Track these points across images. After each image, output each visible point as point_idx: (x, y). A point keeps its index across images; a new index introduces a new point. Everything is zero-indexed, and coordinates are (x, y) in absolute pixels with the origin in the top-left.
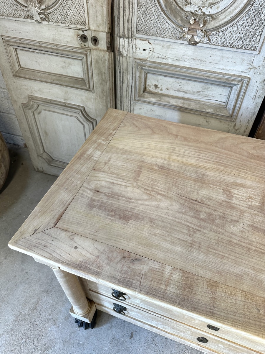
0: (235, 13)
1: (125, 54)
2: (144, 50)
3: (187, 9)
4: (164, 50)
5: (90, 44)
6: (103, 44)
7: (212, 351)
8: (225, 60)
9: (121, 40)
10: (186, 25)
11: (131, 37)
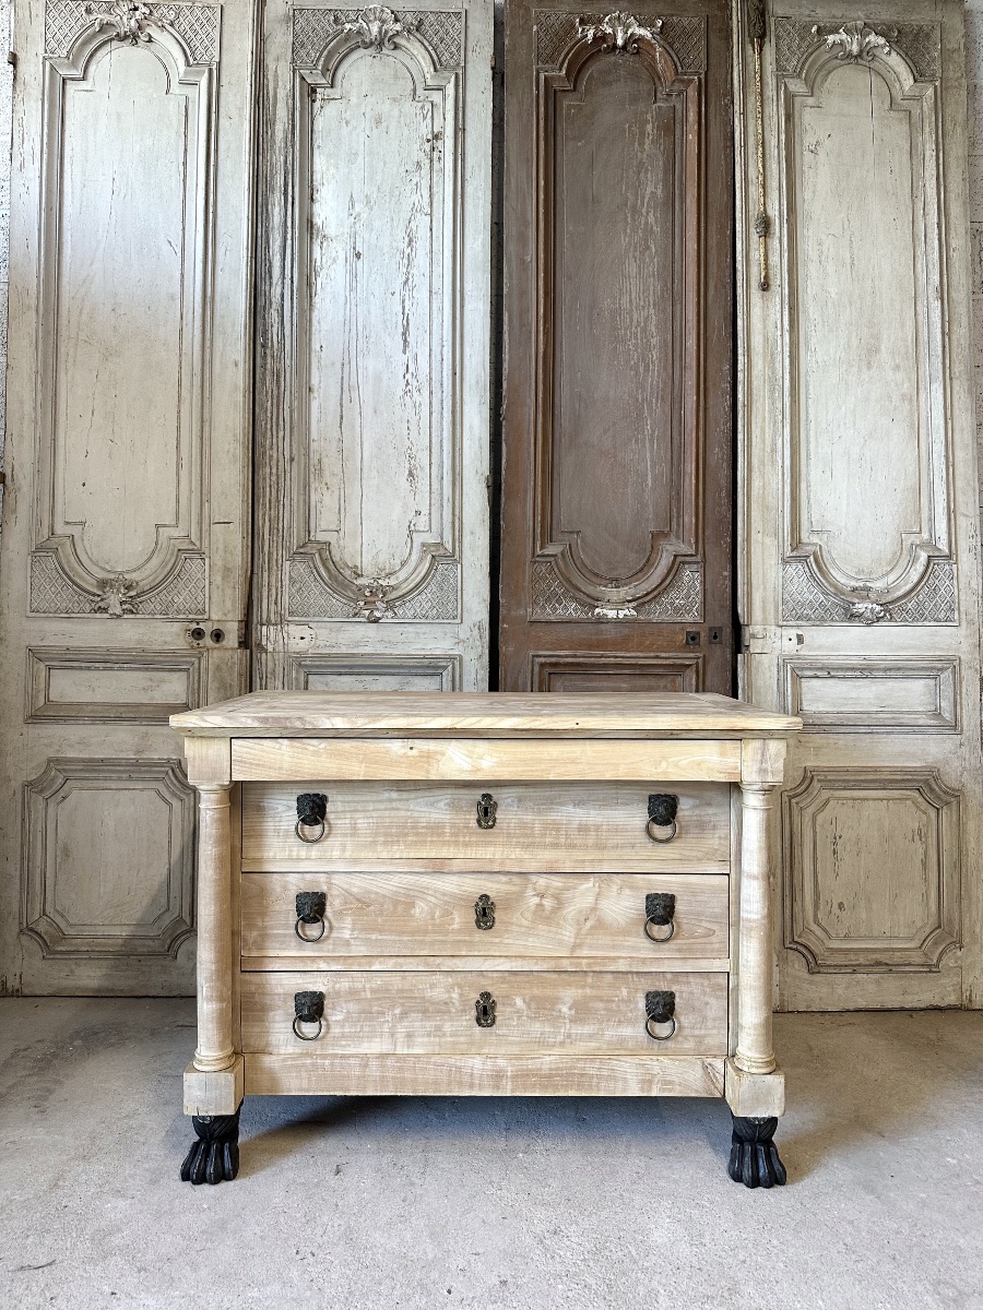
0: (418, 579)
1: (270, 649)
2: (302, 638)
3: (360, 581)
4: (333, 634)
5: (208, 641)
6: (232, 639)
8: (422, 636)
9: (264, 628)
10: (360, 598)
11: (282, 622)
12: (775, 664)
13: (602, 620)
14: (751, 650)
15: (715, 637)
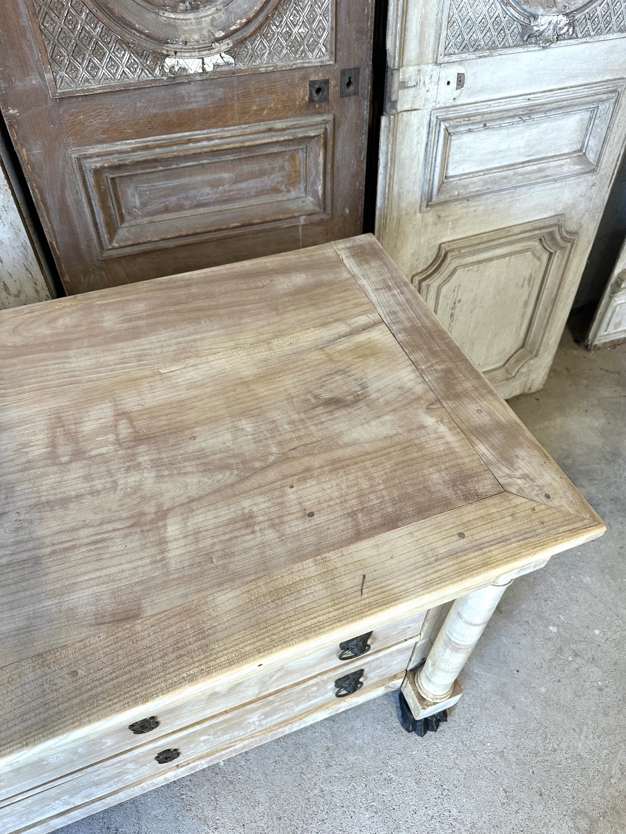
7: (207, 755)
12: (426, 123)
13: (178, 79)
14: (399, 108)
15: (349, 84)
